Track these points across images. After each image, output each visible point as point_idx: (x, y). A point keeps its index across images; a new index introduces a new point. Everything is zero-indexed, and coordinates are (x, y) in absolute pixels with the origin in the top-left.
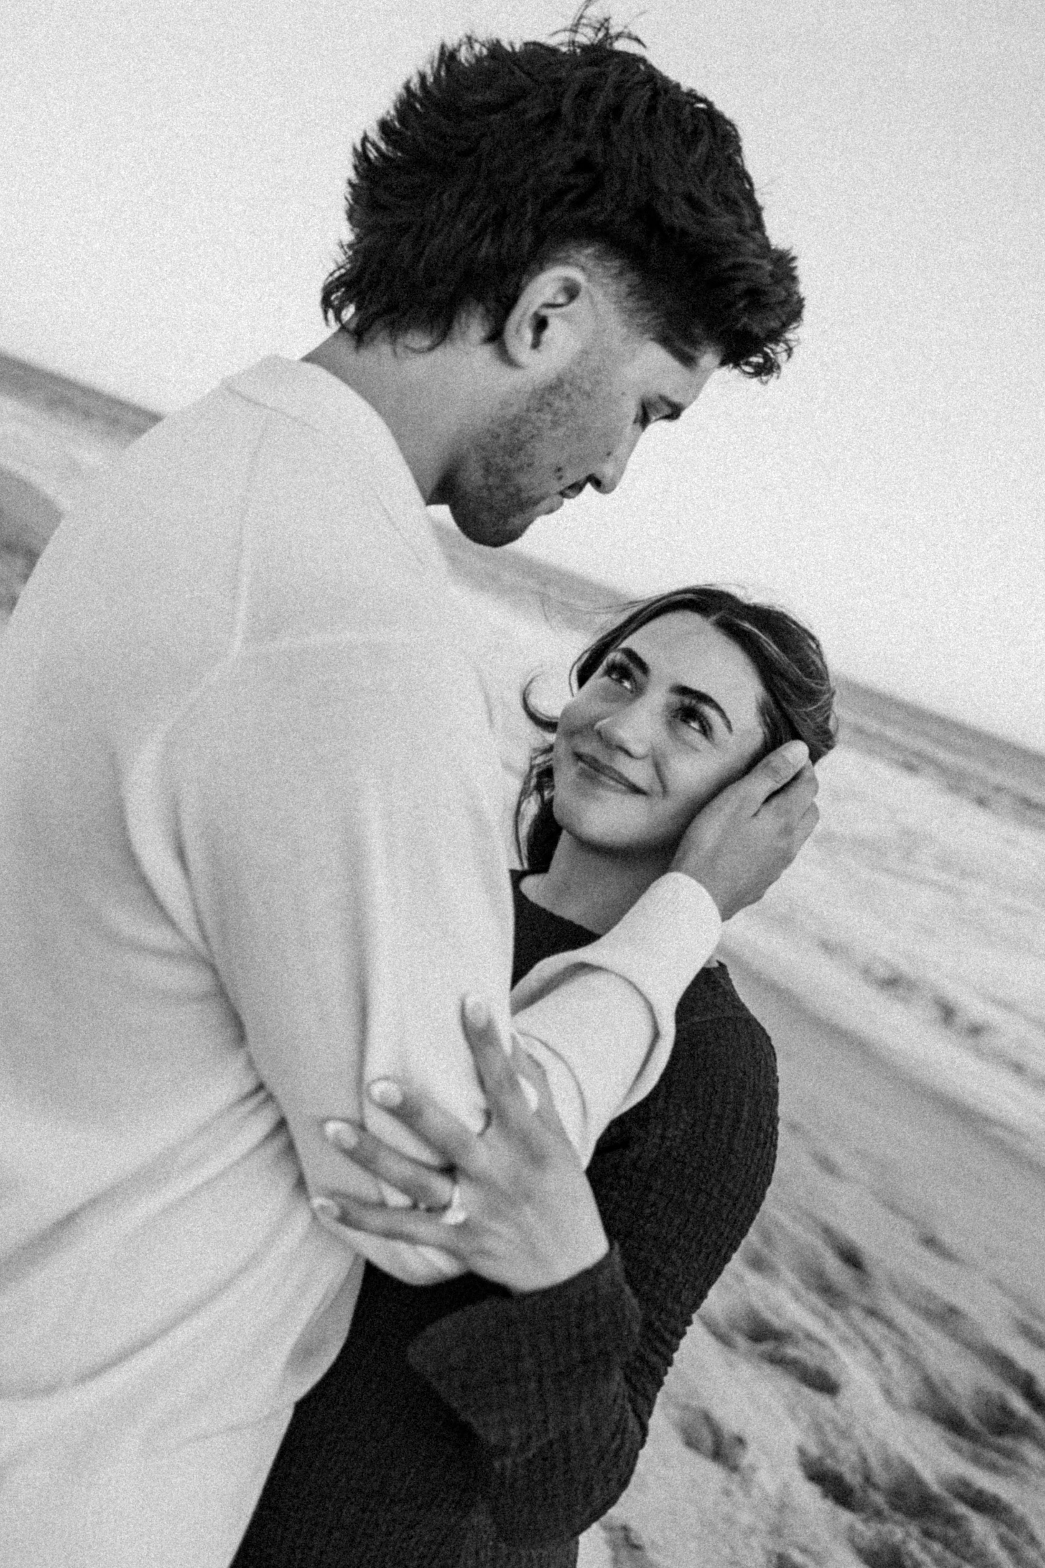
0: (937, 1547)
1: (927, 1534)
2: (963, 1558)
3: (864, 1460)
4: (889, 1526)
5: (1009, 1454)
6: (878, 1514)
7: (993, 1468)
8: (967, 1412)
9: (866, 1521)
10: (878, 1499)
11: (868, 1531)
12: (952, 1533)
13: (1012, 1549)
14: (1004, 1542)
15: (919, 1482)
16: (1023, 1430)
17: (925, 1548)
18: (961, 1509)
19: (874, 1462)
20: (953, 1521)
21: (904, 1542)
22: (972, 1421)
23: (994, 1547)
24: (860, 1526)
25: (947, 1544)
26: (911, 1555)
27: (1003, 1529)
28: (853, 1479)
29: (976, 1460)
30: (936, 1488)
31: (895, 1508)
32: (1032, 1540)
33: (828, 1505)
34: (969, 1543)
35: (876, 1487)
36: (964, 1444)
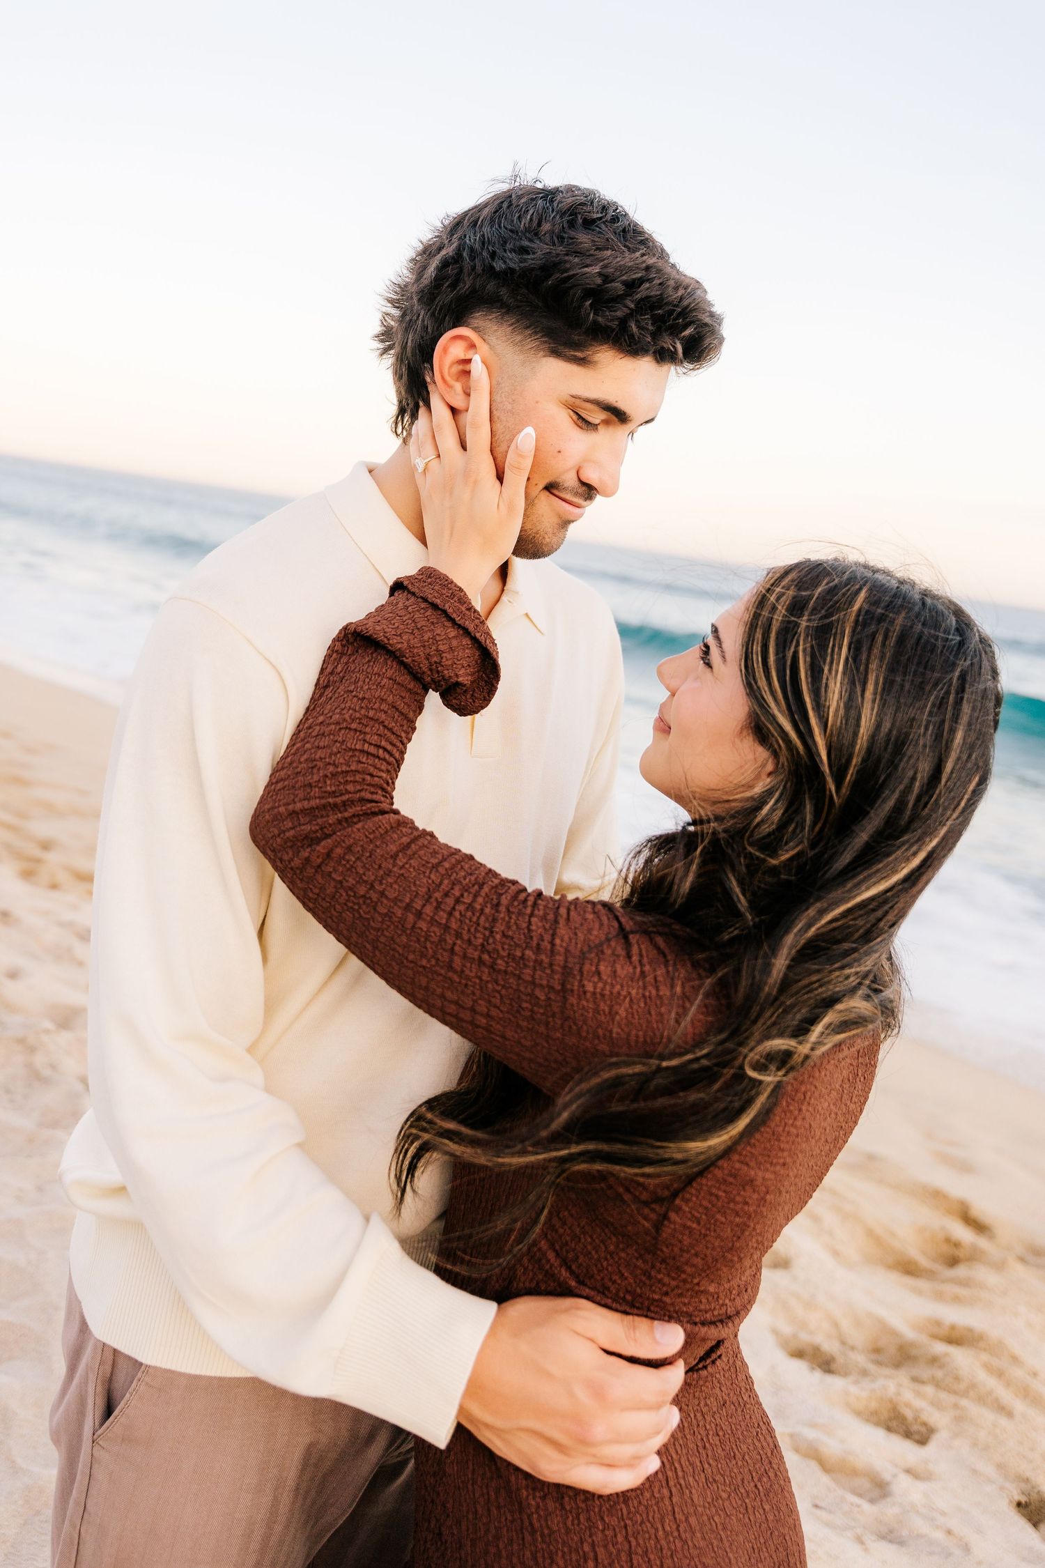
0: (929, 1390)
1: (915, 1380)
2: (955, 1393)
3: (836, 1325)
4: (881, 1382)
5: (965, 1283)
6: (864, 1373)
7: (957, 1300)
8: (915, 1253)
9: (856, 1382)
10: (860, 1359)
11: (860, 1392)
12: (939, 1374)
13: (1000, 1374)
14: (988, 1368)
15: (894, 1333)
16: (975, 1256)
17: (918, 1394)
18: (940, 1348)
19: (846, 1325)
20: (934, 1361)
21: (898, 1394)
22: (924, 1262)
23: (982, 1376)
24: (854, 1390)
25: (938, 1385)
26: (908, 1405)
27: (985, 1357)
28: (830, 1346)
29: (939, 1297)
30: (910, 1334)
31: (879, 1363)
32: (1015, 1359)
33: (818, 1375)
34: (957, 1379)
35: (853, 1348)
36: (922, 1284)
